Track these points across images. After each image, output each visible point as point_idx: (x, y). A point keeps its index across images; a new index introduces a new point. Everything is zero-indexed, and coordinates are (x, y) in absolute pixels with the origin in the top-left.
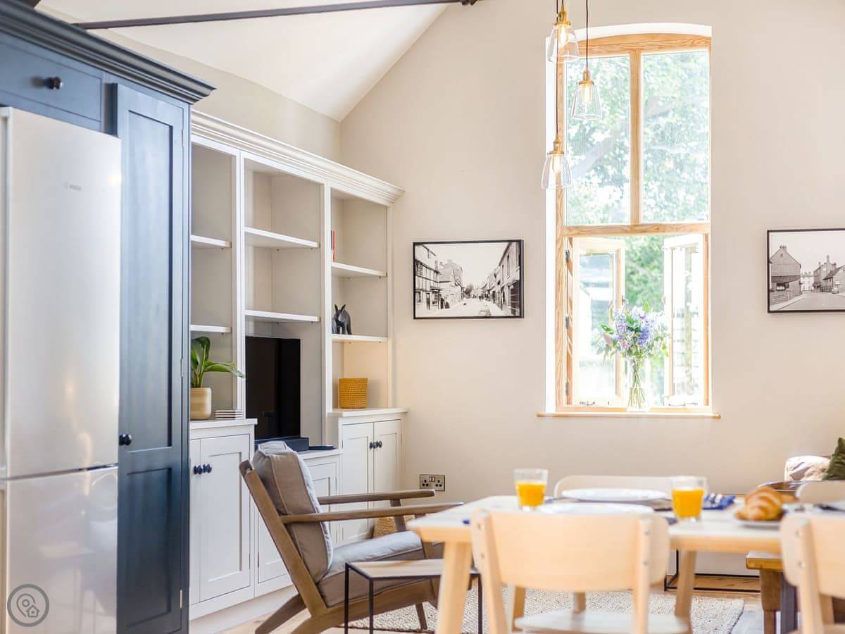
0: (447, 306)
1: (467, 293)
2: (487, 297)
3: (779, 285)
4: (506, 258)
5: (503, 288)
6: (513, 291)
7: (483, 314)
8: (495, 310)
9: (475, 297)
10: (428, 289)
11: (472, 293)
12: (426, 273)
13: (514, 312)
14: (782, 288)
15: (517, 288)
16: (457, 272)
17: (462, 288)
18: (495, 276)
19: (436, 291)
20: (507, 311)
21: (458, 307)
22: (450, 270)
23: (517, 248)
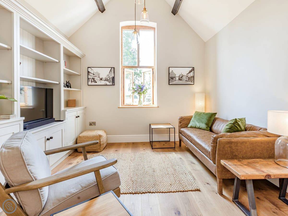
0: (96, 82)
1: (101, 79)
2: (106, 80)
3: (171, 79)
4: (111, 71)
5: (110, 78)
6: (112, 79)
7: (105, 84)
8: (108, 83)
9: (103, 80)
10: (92, 78)
11: (103, 79)
12: (91, 74)
13: (113, 84)
14: (172, 79)
15: (113, 78)
16: (99, 74)
17: (100, 78)
18: (108, 75)
19: (93, 79)
20: (111, 84)
21: (99, 83)
22: (97, 74)
23: (113, 69)
